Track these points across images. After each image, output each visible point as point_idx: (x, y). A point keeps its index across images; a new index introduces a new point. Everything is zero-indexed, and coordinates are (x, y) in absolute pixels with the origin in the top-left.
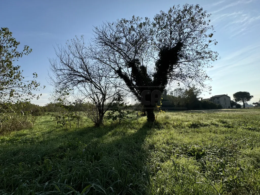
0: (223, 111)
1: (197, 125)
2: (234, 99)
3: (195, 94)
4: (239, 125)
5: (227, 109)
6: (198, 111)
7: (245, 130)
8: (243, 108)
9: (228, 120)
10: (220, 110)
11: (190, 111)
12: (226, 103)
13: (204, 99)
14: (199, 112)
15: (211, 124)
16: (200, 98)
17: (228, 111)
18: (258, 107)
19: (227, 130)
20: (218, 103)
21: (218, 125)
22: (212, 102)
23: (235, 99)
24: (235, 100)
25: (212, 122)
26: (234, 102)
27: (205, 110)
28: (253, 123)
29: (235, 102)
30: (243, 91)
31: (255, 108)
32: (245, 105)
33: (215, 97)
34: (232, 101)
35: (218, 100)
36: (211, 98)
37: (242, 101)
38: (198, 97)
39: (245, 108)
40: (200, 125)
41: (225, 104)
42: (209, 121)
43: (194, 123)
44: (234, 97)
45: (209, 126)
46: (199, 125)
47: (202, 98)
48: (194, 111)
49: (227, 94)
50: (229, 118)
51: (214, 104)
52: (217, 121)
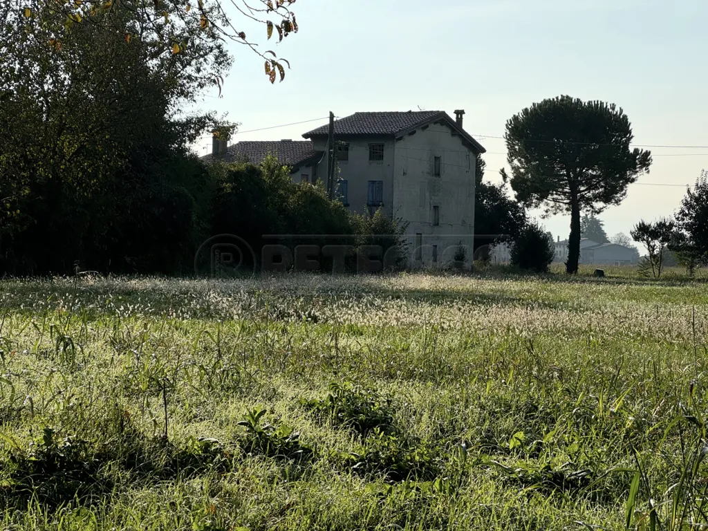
0: (396, 295)
1: (94, 466)
2: (510, 175)
3: (152, 63)
4: (490, 444)
5: (437, 272)
6: (160, 283)
7: (515, 496)
8: (564, 268)
9: (413, 394)
10: (373, 280)
11: (67, 282)
12: (436, 208)
13: (244, 145)
14: (161, 305)
15: (247, 448)
16: (200, 123)
17: (436, 297)
18: (667, 271)
19: (373, 503)
20: (373, 205)
21: (307, 450)
22: (319, 188)
23: (515, 169)
24: (515, 185)
25: (263, 423)
26: (504, 205)
27: (233, 283)
28: (589, 420)
29: (513, 205)
30: (585, 100)
31: (642, 280)
32: (584, 243)
33: (355, 131)
34: (493, 192)
35: (375, 171)
36: (314, 136)
37: (564, 202)
38: (180, 110)
39: (580, 271)
40: (128, 465)
41: (429, 215)
42: (237, 409)
43: (62, 442)
44: (512, 154)
45: (224, 468)
46: (110, 470)
47: (222, 133)
48: (118, 282)
49: (460, 113)
50: (423, 378)
51: (337, 209)
52: (310, 406)
